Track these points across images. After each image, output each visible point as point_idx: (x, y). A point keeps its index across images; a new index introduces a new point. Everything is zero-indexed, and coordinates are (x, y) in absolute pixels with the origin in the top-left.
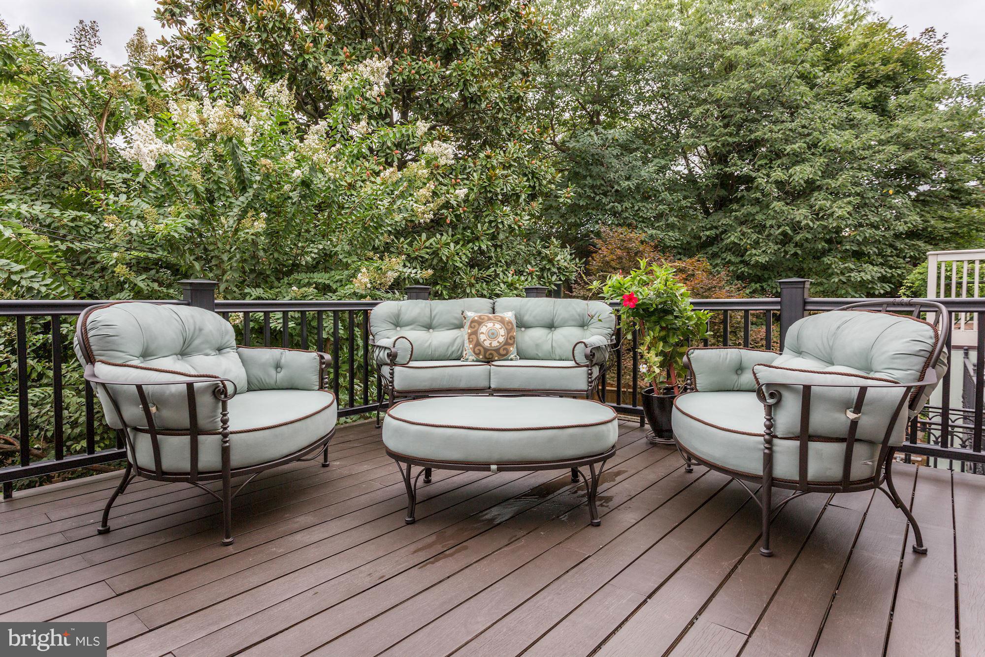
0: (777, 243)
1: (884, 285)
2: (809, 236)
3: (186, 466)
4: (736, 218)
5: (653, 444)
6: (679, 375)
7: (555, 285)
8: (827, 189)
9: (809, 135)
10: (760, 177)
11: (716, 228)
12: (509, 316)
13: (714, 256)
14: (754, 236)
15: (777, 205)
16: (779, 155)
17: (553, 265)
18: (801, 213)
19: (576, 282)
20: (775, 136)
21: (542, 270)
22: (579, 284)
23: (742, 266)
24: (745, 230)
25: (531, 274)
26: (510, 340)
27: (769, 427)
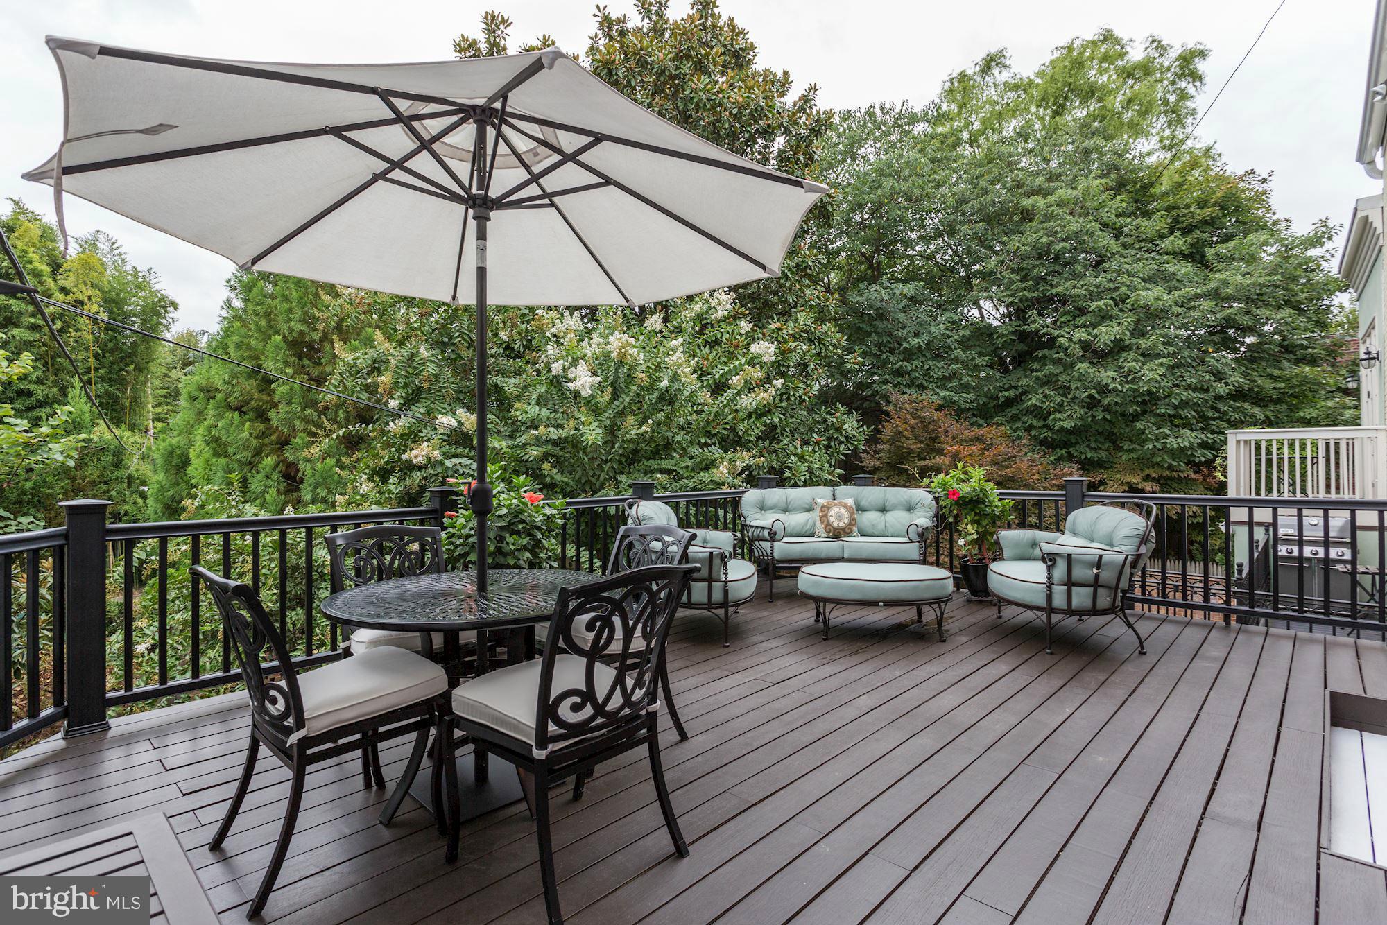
0: (1083, 407)
1: (1205, 452)
2: (1118, 400)
3: (705, 600)
4: (1038, 378)
5: (969, 601)
6: (989, 549)
7: (843, 455)
8: (1138, 348)
9: (1116, 289)
10: (1062, 336)
11: (1015, 387)
12: (850, 502)
13: (1015, 419)
14: (1058, 399)
15: (1082, 367)
16: (1083, 311)
17: (841, 435)
18: (1107, 375)
19: (865, 451)
20: (1077, 291)
21: (829, 439)
22: (868, 453)
23: (1045, 430)
24: (1047, 391)
25: (817, 443)
26: (852, 522)
27: (1049, 578)
